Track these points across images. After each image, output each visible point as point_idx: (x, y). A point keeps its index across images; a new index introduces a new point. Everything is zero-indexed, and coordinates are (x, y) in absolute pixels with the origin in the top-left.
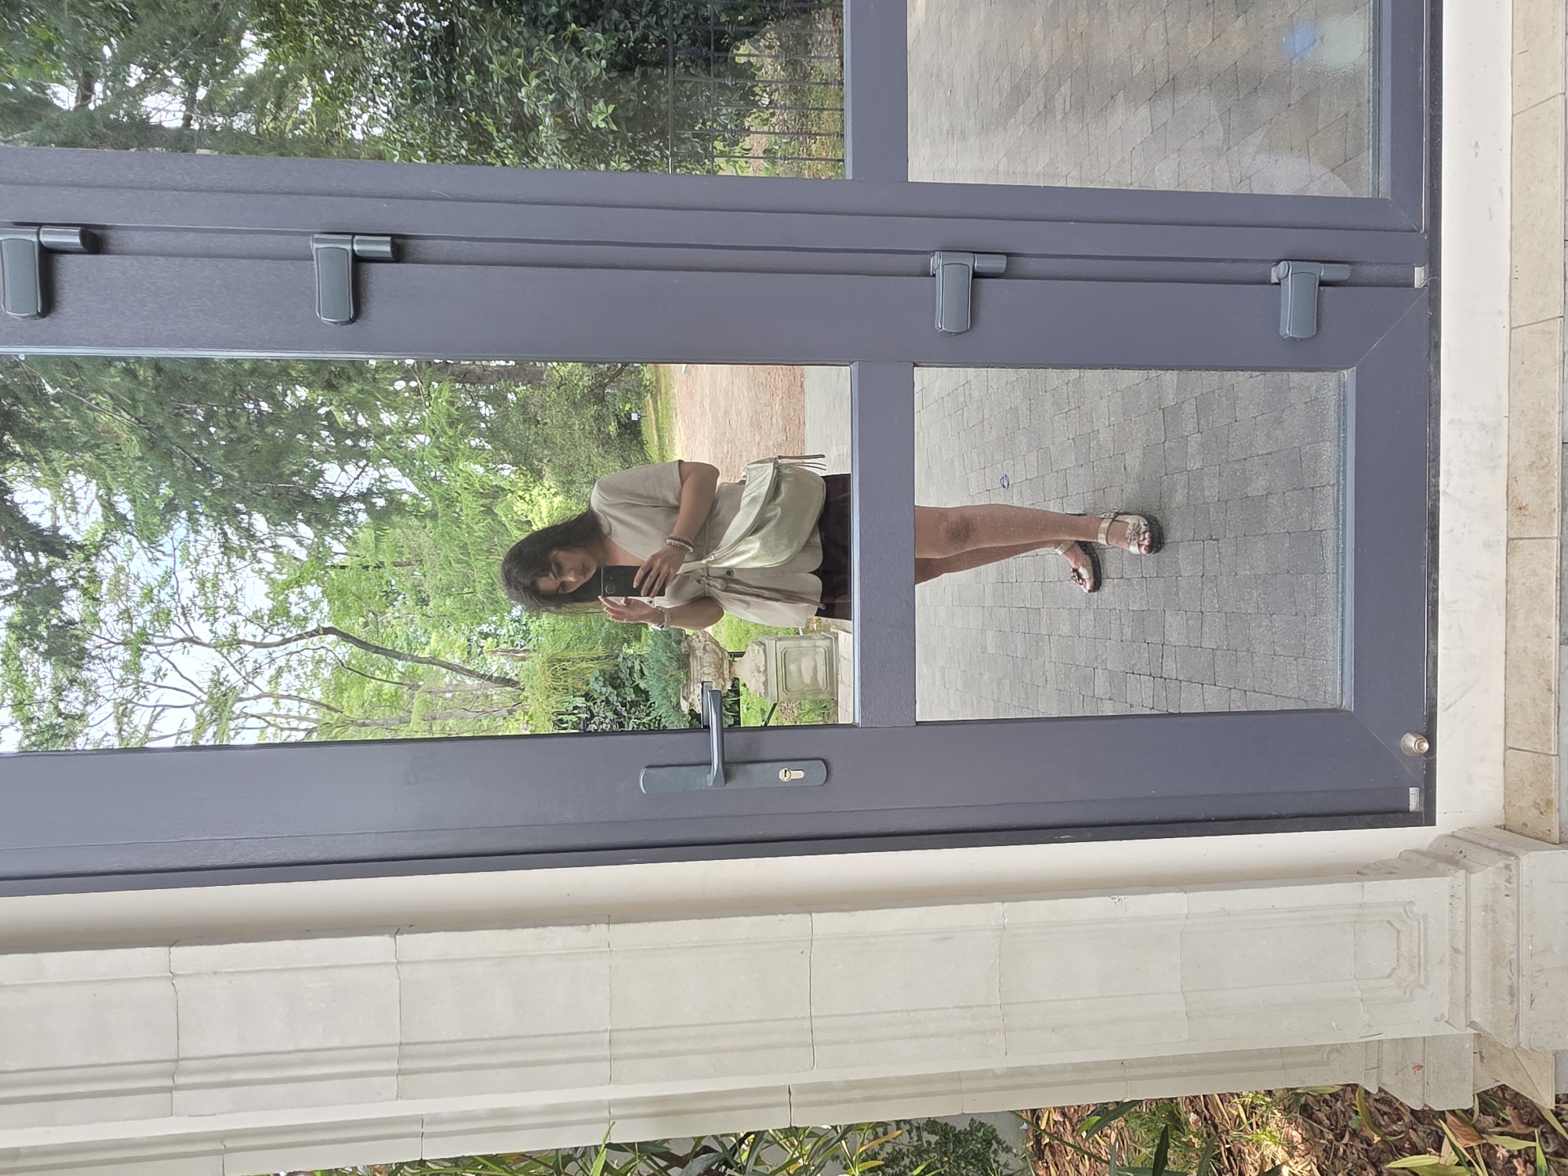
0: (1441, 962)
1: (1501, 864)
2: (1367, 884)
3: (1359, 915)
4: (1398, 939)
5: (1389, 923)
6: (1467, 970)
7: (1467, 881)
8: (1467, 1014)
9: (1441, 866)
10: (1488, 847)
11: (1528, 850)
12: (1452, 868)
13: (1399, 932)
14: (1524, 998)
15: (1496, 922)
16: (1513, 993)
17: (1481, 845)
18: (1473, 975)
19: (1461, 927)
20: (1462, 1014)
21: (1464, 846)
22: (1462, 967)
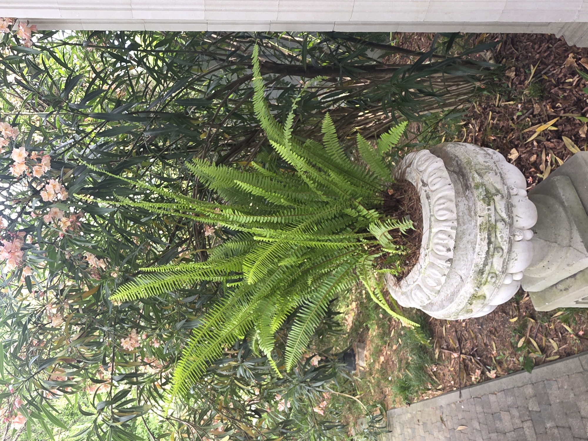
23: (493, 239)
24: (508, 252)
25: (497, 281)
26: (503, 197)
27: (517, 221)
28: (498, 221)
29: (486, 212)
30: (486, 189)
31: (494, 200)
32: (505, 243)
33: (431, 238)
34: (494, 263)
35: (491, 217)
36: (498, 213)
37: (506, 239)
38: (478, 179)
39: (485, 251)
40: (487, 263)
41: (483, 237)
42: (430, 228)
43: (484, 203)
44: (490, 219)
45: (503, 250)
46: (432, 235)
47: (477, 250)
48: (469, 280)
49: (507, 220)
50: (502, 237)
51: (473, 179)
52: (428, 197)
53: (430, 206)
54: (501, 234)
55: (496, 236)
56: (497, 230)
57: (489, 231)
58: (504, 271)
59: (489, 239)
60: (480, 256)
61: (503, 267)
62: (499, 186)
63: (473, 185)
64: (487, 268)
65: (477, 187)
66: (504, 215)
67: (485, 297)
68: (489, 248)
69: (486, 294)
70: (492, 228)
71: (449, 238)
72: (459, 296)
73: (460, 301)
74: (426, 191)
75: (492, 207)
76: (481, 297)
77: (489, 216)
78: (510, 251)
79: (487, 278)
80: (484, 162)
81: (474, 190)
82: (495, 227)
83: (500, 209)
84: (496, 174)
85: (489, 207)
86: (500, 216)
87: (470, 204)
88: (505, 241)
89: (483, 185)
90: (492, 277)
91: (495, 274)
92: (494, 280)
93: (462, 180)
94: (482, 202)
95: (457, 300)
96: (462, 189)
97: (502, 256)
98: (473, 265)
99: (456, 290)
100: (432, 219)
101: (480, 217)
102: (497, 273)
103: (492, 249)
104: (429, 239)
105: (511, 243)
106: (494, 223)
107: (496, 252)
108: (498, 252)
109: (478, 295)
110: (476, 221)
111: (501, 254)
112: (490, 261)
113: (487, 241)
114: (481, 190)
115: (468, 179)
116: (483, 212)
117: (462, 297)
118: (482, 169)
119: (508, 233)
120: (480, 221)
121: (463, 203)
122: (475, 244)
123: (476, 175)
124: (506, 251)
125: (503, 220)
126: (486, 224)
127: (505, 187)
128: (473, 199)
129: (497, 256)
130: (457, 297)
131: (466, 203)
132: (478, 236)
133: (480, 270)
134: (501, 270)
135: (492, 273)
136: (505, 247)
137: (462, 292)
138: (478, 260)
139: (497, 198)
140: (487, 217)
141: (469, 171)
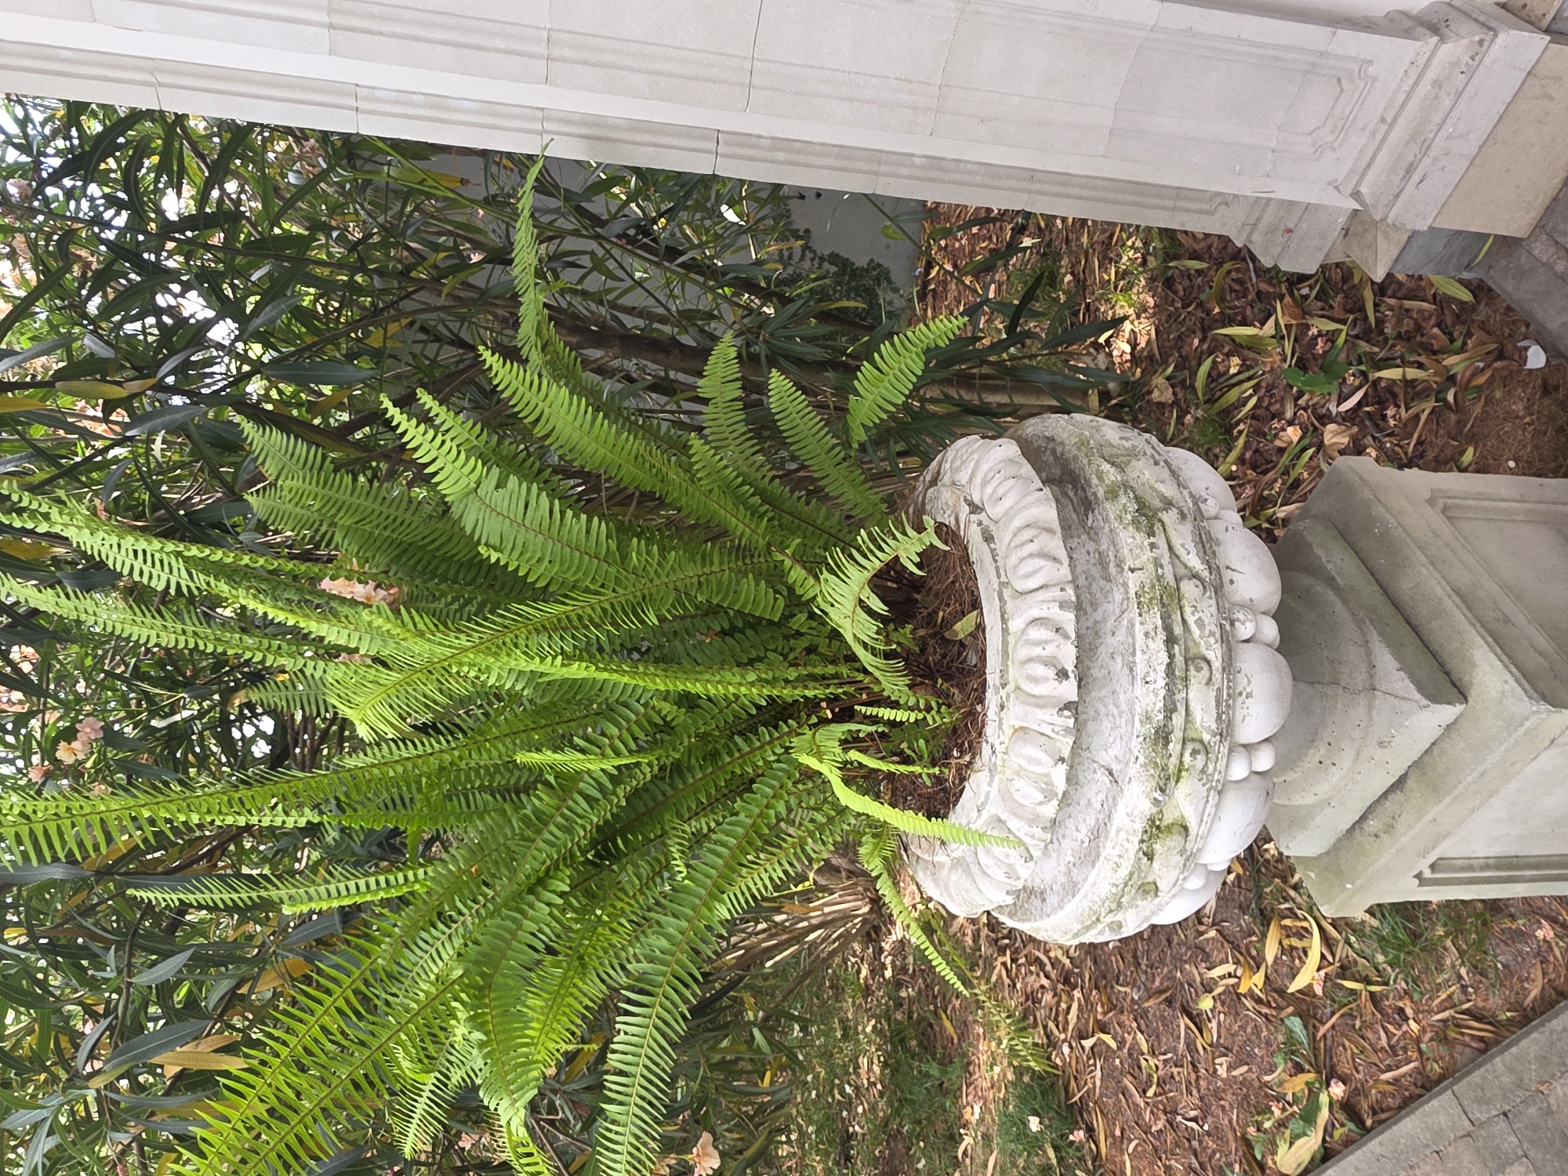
0: (1364, 128)
1: (1477, 38)
2: (1340, 32)
3: (1315, 65)
4: (1338, 98)
5: (1339, 80)
6: (1383, 141)
7: (1436, 47)
8: (1358, 183)
9: (1420, 30)
10: (1476, 20)
11: (1511, 28)
12: (1428, 33)
13: (1342, 91)
14: (1416, 177)
15: (1436, 98)
16: (1409, 171)
17: (1470, 16)
18: (1385, 148)
19: (1402, 97)
20: (1354, 181)
21: (1453, 14)
22: (1379, 137)
23: (1178, 630)
24: (1224, 669)
25: (1211, 767)
26: (1183, 516)
27: (1232, 582)
28: (1181, 579)
29: (1148, 554)
30: (1136, 497)
31: (1160, 520)
32: (1212, 640)
33: (1010, 650)
34: (1193, 705)
35: (1162, 567)
36: (1178, 557)
37: (1213, 628)
38: (1111, 474)
39: (1163, 667)
40: (1174, 703)
41: (1150, 627)
42: (1004, 620)
43: (1138, 529)
44: (1160, 571)
45: (1208, 662)
46: (1011, 639)
47: (1140, 669)
48: (1134, 770)
49: (1205, 574)
50: (1200, 623)
51: (1100, 476)
52: (988, 538)
53: (996, 561)
54: (1197, 616)
55: (1184, 621)
56: (1184, 602)
57: (1163, 605)
58: (1225, 729)
59: (1168, 629)
60: (1152, 687)
61: (1219, 718)
62: (1169, 490)
63: (1101, 493)
64: (1178, 720)
65: (1112, 494)
66: (1195, 562)
67: (1186, 828)
68: (1171, 657)
69: (1186, 815)
70: (1171, 596)
71: (1058, 637)
72: (1112, 833)
73: (1117, 852)
74: (980, 524)
75: (1160, 540)
76: (1176, 829)
77: (1157, 564)
78: (1229, 666)
79: (1182, 755)
80: (1121, 438)
81: (1107, 505)
82: (1177, 595)
83: (1183, 545)
84: (1156, 463)
85: (1152, 539)
86: (1186, 567)
87: (1103, 547)
88: (1212, 634)
89: (1126, 486)
90: (1194, 753)
91: (1201, 742)
92: (1201, 759)
93: (1071, 494)
94: (1131, 528)
95: (1109, 850)
96: (1074, 516)
97: (1209, 682)
98: (1137, 718)
99: (1101, 817)
100: (1007, 593)
101: (1132, 571)
102: (1206, 737)
103: (1179, 660)
104: (1005, 653)
105: (1227, 639)
106: (1173, 583)
107: (1192, 668)
108: (1199, 670)
109: (1164, 823)
110: (1125, 585)
111: (1205, 672)
112: (1180, 696)
113: (1162, 636)
114: (1123, 500)
115: (1088, 482)
116: (1138, 557)
117: (1123, 835)
118: (1118, 456)
119: (1214, 609)
120: (1133, 581)
121: (1084, 551)
122: (1134, 654)
123: (1106, 467)
124: (1217, 664)
125: (1195, 576)
126: (1153, 586)
127: (1185, 492)
128: (1107, 529)
129: (1197, 679)
130: (1106, 838)
131: (1091, 546)
132: (1137, 627)
133: (1156, 732)
134: (1214, 726)
135: (1193, 740)
136: (1215, 654)
137: (1119, 818)
138: (1148, 700)
139: (1170, 517)
140: (1151, 567)
141: (1085, 461)
